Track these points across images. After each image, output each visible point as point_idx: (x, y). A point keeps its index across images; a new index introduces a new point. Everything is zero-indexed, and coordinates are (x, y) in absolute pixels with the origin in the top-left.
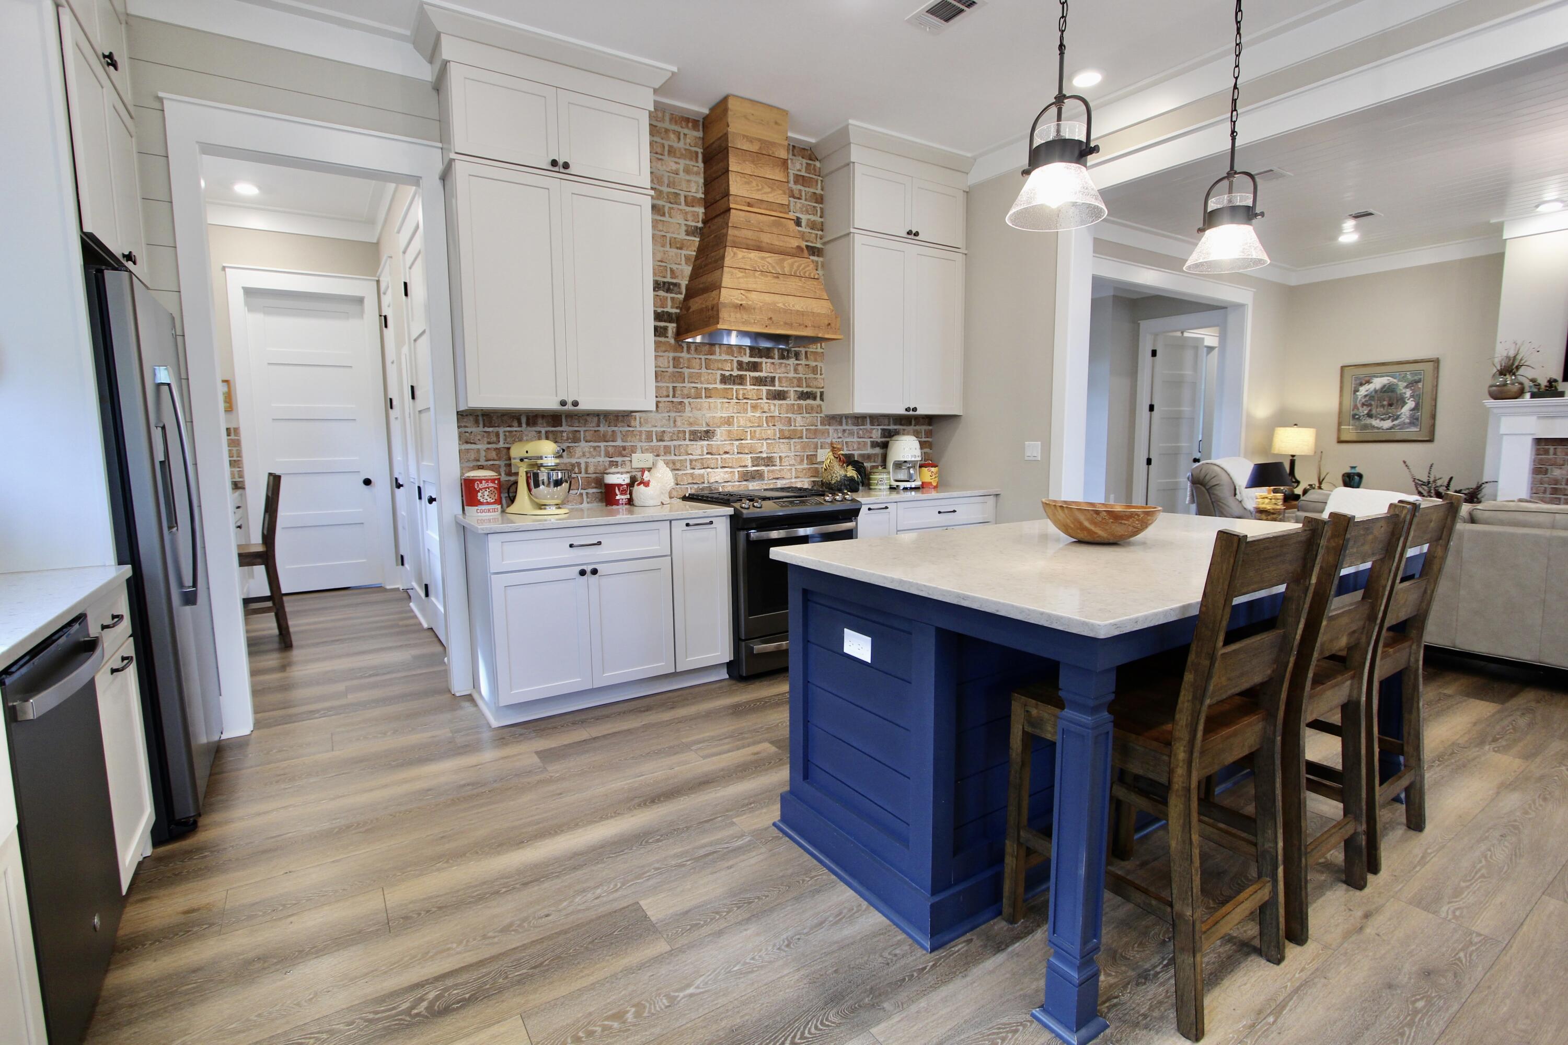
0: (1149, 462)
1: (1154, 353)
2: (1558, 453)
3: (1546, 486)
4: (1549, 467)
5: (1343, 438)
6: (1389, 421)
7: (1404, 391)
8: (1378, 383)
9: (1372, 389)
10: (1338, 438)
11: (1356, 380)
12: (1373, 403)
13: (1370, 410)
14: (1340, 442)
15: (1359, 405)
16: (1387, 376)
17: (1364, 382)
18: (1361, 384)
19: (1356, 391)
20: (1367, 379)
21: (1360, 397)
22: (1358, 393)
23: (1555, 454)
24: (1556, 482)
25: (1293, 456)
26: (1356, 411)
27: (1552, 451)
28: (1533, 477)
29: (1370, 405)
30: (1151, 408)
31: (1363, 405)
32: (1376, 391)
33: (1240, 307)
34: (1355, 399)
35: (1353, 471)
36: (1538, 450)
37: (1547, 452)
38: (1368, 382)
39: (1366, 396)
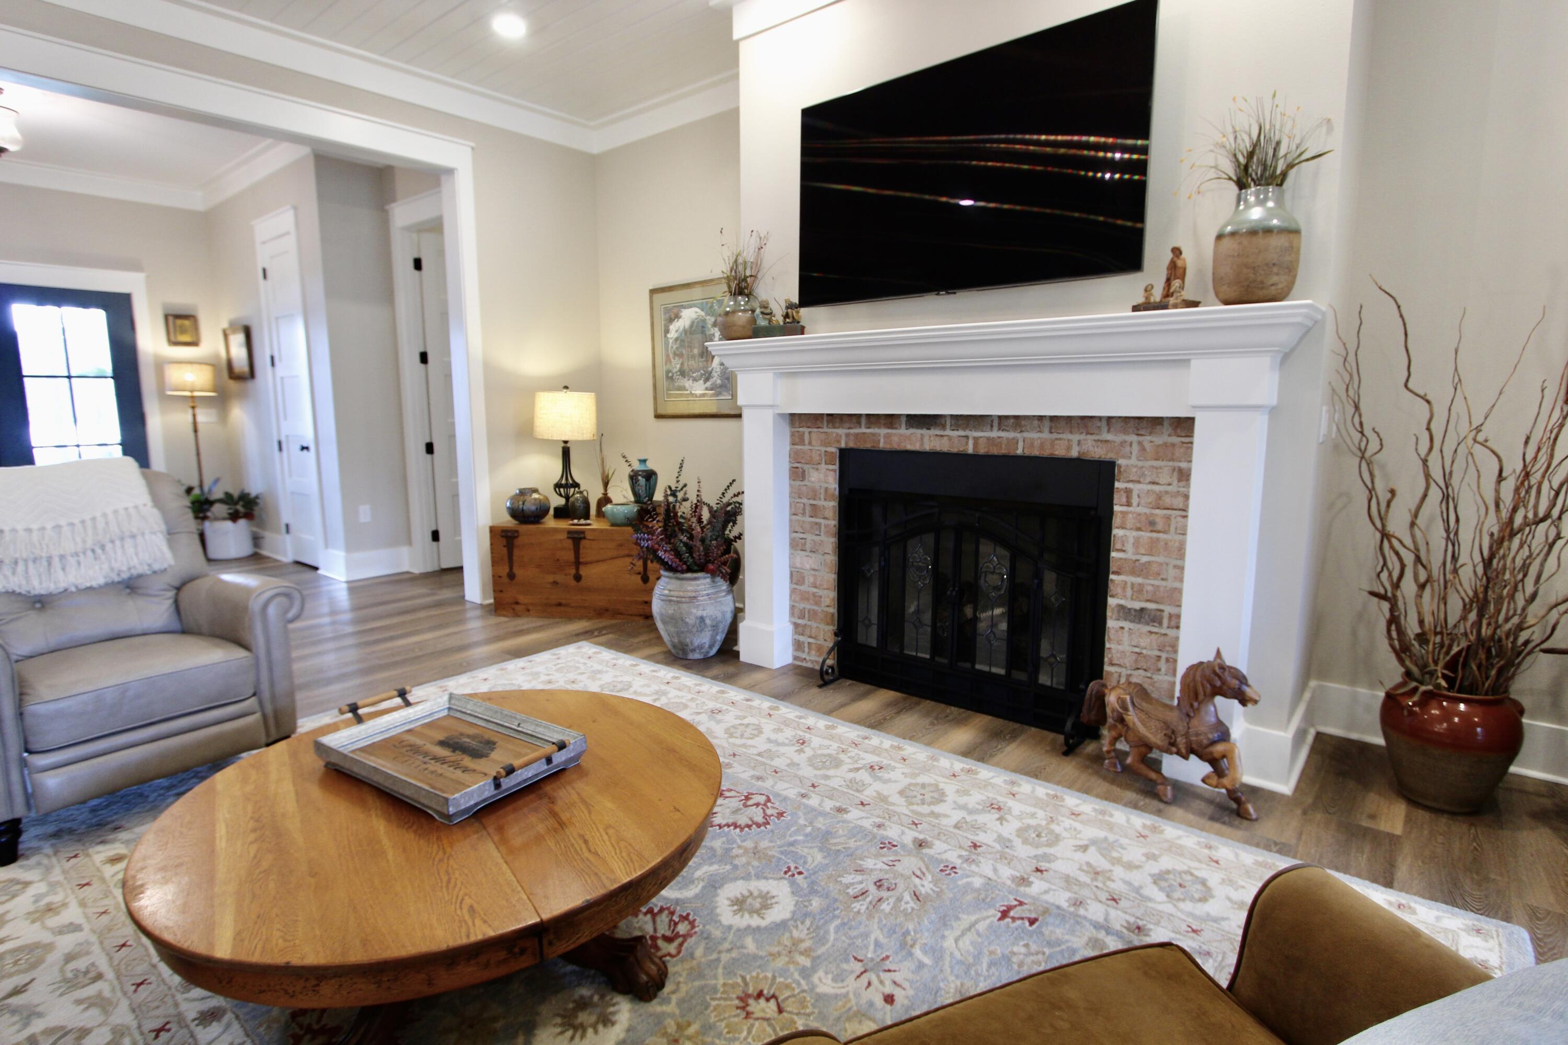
0: (430, 448)
1: (418, 264)
2: (814, 442)
3: (805, 501)
4: (806, 467)
5: (661, 411)
6: (701, 382)
7: (712, 331)
8: (689, 316)
9: (681, 328)
10: (656, 410)
11: (665, 313)
12: (684, 352)
13: (682, 364)
14: (658, 416)
15: (671, 356)
16: (695, 306)
17: (673, 316)
18: (671, 320)
19: (667, 331)
20: (675, 310)
21: (671, 341)
22: (669, 336)
23: (810, 444)
24: (814, 495)
25: (566, 442)
26: (668, 366)
27: (807, 436)
28: (791, 485)
29: (681, 355)
30: (424, 358)
31: (675, 354)
32: (685, 331)
33: (450, 172)
34: (667, 344)
35: (642, 468)
36: (792, 435)
37: (802, 442)
38: (678, 317)
39: (676, 339)
